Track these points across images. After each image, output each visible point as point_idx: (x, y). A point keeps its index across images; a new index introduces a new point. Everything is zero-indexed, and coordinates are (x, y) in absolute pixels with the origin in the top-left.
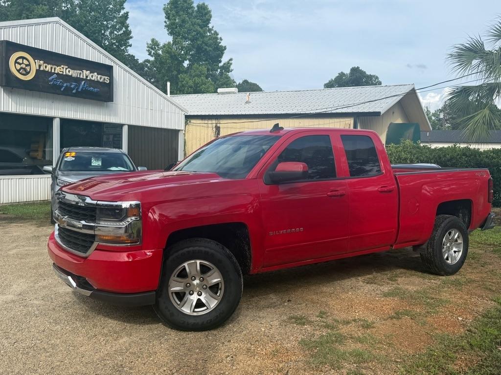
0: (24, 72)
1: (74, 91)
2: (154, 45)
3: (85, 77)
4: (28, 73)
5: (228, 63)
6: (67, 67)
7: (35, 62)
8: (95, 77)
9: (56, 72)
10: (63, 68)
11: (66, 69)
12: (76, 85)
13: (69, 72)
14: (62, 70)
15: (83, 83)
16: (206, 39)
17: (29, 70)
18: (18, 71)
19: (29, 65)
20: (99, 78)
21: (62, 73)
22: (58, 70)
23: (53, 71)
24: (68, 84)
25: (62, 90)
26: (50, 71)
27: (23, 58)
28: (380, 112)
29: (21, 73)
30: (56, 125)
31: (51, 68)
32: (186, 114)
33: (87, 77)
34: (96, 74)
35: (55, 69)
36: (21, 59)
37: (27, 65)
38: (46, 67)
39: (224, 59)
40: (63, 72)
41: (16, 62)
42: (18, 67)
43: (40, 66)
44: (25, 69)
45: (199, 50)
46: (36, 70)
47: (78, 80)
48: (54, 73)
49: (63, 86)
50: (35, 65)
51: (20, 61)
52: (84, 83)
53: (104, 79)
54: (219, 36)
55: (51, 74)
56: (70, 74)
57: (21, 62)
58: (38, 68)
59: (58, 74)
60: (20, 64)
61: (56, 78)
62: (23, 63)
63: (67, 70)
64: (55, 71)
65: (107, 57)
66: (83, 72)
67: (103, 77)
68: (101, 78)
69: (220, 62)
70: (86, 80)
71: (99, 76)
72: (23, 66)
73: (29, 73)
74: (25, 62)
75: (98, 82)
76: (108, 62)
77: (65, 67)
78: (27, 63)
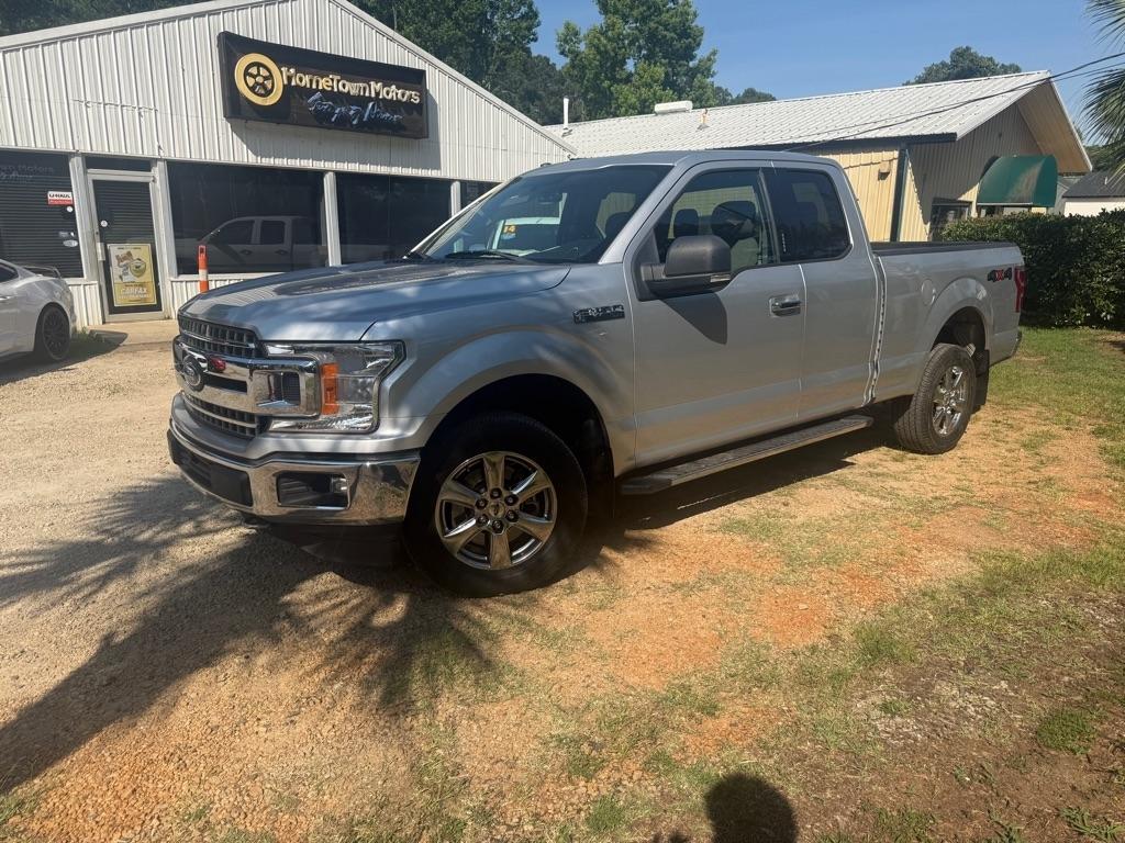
0: (263, 92)
1: (355, 122)
2: (569, 36)
3: (373, 95)
4: (268, 92)
5: (709, 59)
6: (339, 78)
7: (281, 72)
8: (393, 92)
9: (320, 88)
10: (332, 80)
11: (338, 81)
12: (357, 112)
13: (344, 86)
14: (330, 83)
15: (371, 105)
16: (665, 17)
17: (269, 87)
18: (252, 89)
19: (270, 77)
20: (399, 96)
21: (330, 89)
22: (324, 83)
23: (314, 86)
24: (343, 109)
25: (333, 119)
26: (308, 86)
27: (259, 65)
28: (955, 134)
29: (255, 93)
30: (329, 183)
31: (311, 81)
32: (573, 156)
33: (377, 94)
34: (394, 87)
35: (317, 82)
36: (255, 68)
37: (266, 78)
38: (301, 80)
39: (701, 53)
40: (333, 87)
41: (246, 73)
42: (251, 81)
43: (289, 79)
44: (263, 85)
45: (652, 38)
46: (284, 86)
47: (361, 101)
48: (317, 90)
49: (334, 114)
50: (280, 77)
51: (254, 70)
52: (373, 106)
53: (411, 96)
54: (693, 9)
55: (311, 92)
56: (346, 90)
57: (255, 73)
58: (286, 82)
59: (323, 91)
60: (254, 77)
61: (321, 99)
62: (259, 74)
63: (340, 84)
64: (317, 85)
65: (416, 54)
66: (370, 86)
67: (408, 93)
68: (403, 95)
69: (692, 58)
70: (377, 99)
71: (400, 92)
72: (259, 79)
73: (271, 91)
74: (263, 72)
75: (398, 101)
76: (417, 64)
77: (337, 77)
78: (266, 73)
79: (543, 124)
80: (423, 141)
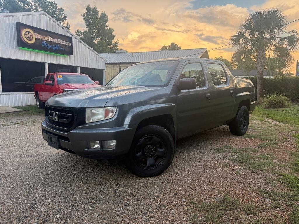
0: (29, 39)
1: (54, 50)
4: (31, 40)
7: (35, 34)
8: (64, 42)
11: (50, 38)
12: (55, 47)
17: (32, 38)
18: (27, 38)
19: (32, 36)
21: (48, 40)
24: (51, 46)
25: (49, 49)
30: (46, 66)
31: (43, 38)
32: (106, 62)
33: (60, 42)
35: (45, 38)
38: (40, 37)
41: (25, 34)
47: (56, 44)
48: (44, 40)
49: (49, 47)
51: (27, 33)
52: (59, 46)
56: (52, 41)
58: (36, 37)
59: (46, 41)
60: (27, 35)
61: (45, 43)
62: (29, 35)
66: (58, 40)
68: (67, 43)
71: (66, 42)
75: (66, 45)
77: (50, 37)
78: (31, 34)
79: (99, 53)
80: (71, 56)
